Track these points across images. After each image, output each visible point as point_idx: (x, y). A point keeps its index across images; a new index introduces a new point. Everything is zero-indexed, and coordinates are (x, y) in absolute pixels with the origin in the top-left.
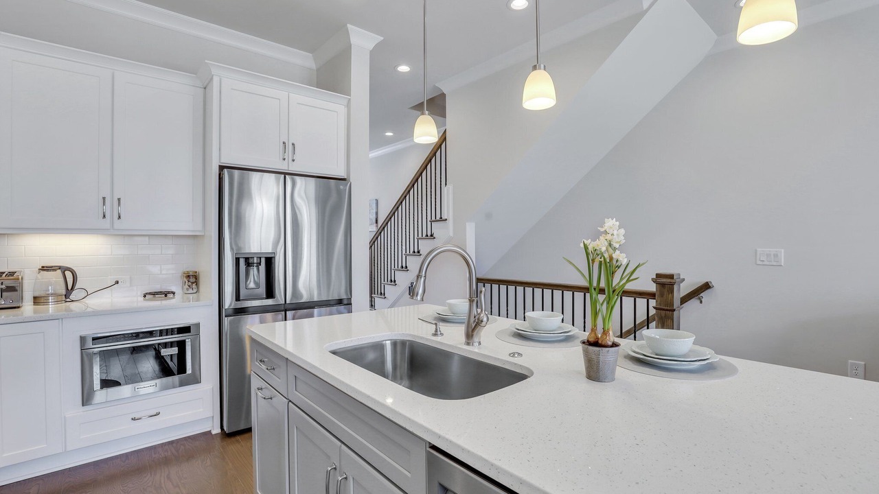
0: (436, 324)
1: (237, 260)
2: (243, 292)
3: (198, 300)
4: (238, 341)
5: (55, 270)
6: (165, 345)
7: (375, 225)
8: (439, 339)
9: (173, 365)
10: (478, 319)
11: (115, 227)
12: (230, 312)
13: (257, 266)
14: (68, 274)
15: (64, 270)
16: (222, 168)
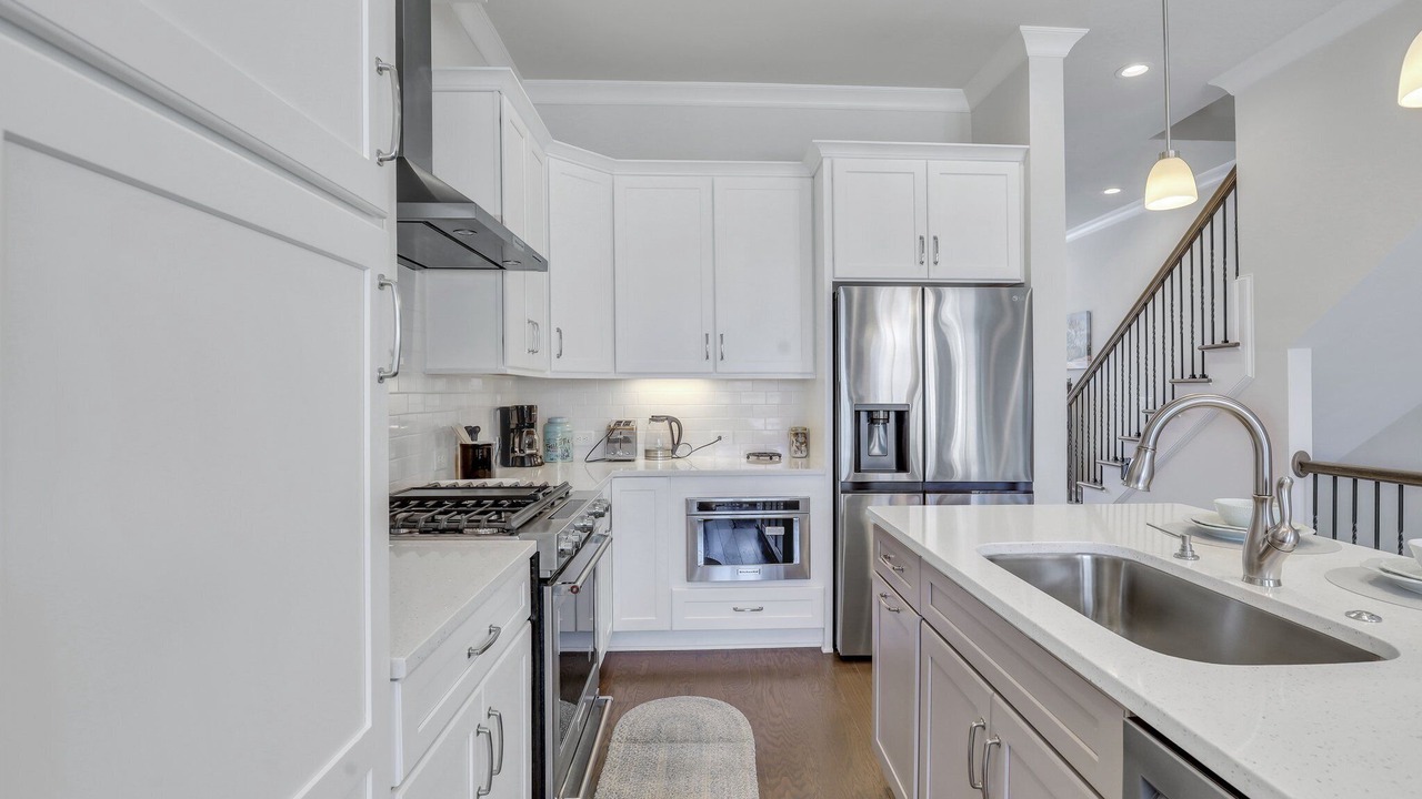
0: (1183, 538)
1: (857, 414)
2: (864, 460)
3: (808, 467)
4: (858, 529)
5: (663, 421)
6: (770, 522)
7: (1086, 357)
8: (1189, 564)
9: (778, 551)
10: (1273, 536)
11: (718, 370)
12: (848, 486)
13: (884, 424)
14: (674, 425)
15: (671, 420)
16: (836, 285)
